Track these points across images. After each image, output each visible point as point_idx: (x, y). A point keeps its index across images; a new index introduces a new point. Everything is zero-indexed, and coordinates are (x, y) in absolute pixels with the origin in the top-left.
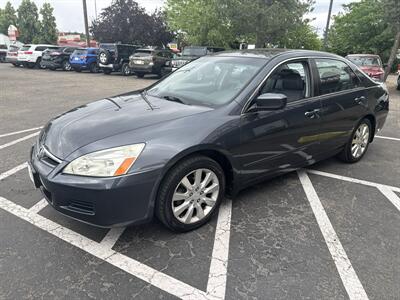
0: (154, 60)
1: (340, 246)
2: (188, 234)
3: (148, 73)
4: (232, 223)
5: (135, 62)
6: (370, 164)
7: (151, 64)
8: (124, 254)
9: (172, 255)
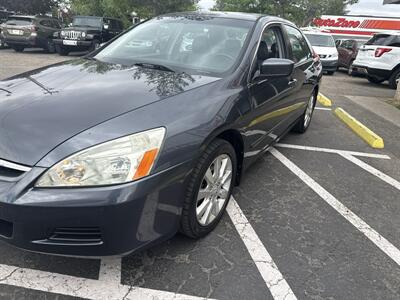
0: (36, 29)
1: (355, 216)
2: (208, 238)
3: (31, 46)
4: (244, 213)
5: (10, 32)
6: (316, 132)
7: (34, 34)
8: (143, 287)
9: (206, 271)
